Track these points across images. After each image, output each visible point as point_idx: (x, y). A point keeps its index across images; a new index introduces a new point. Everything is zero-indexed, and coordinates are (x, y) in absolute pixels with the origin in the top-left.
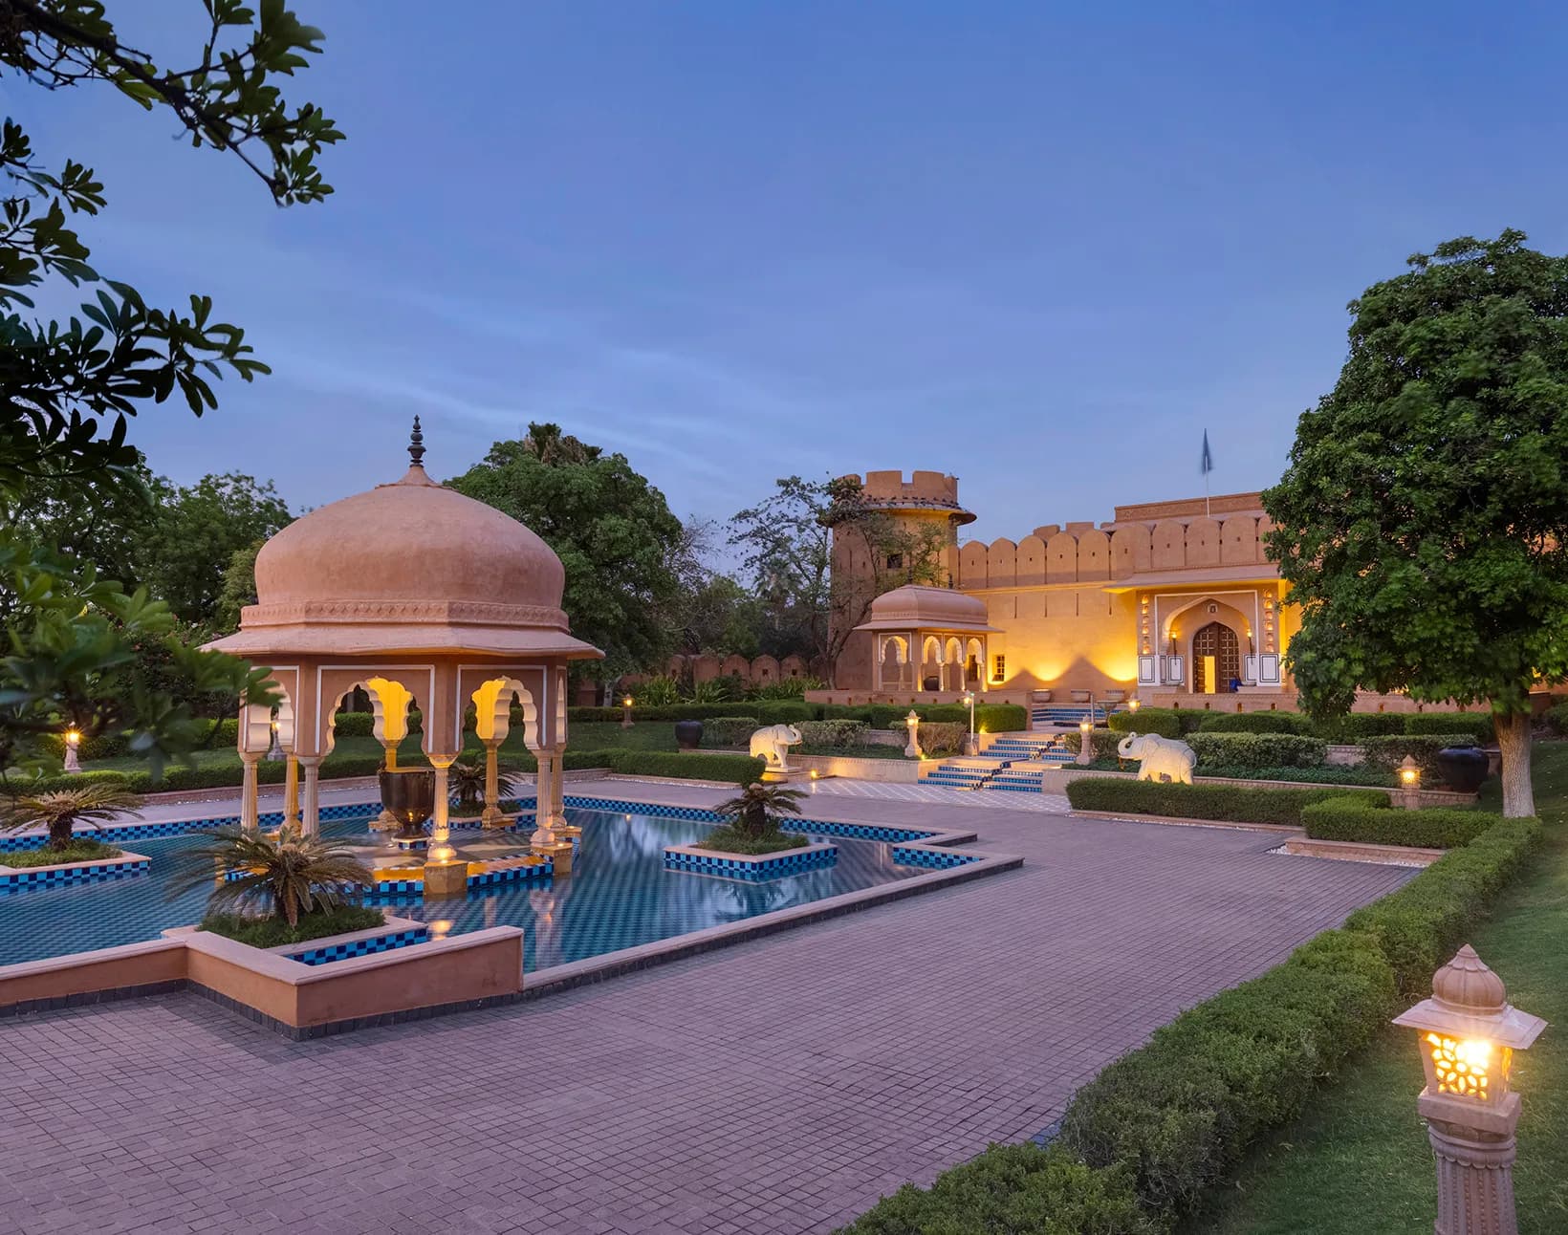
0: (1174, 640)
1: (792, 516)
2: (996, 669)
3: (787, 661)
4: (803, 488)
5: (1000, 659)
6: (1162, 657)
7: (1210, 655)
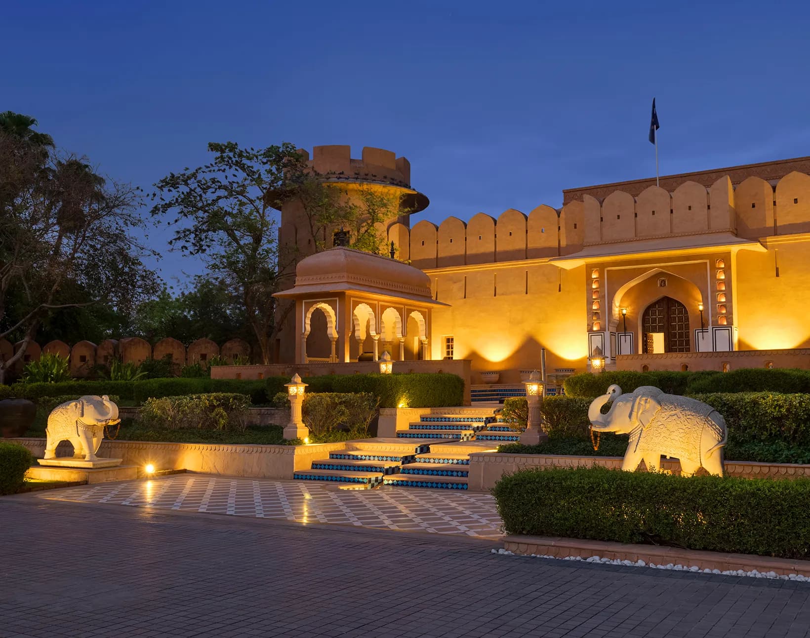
0: (624, 315)
1: (225, 182)
2: (445, 351)
3: (228, 345)
4: (240, 155)
5: (449, 340)
6: (612, 334)
7: (659, 332)
